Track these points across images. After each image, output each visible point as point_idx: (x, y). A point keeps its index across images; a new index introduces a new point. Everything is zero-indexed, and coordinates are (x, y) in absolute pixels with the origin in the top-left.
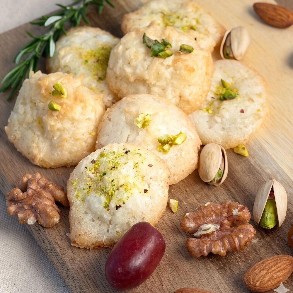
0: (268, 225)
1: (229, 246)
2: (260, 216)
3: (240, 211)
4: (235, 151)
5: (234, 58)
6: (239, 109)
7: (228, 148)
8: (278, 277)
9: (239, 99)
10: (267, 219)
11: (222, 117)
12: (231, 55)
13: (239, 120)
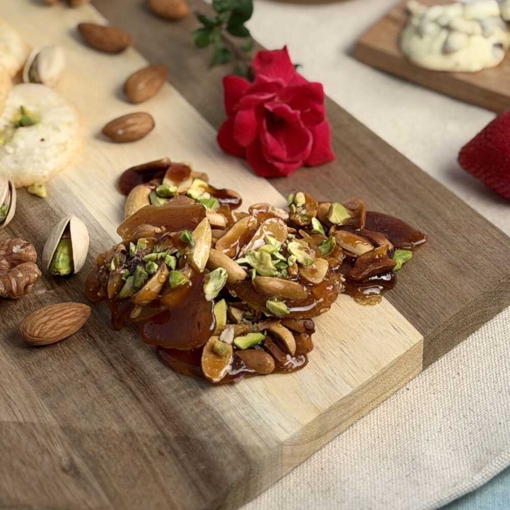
0: (60, 268)
1: (3, 289)
2: (50, 258)
3: (22, 248)
4: (30, 190)
5: (40, 82)
6: (39, 138)
7: (19, 185)
8: (64, 326)
9: (40, 126)
10: (58, 261)
11: (15, 146)
12: (37, 79)
13: (37, 151)
